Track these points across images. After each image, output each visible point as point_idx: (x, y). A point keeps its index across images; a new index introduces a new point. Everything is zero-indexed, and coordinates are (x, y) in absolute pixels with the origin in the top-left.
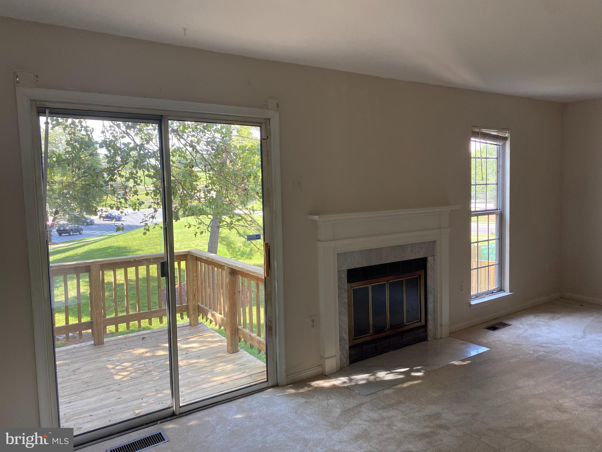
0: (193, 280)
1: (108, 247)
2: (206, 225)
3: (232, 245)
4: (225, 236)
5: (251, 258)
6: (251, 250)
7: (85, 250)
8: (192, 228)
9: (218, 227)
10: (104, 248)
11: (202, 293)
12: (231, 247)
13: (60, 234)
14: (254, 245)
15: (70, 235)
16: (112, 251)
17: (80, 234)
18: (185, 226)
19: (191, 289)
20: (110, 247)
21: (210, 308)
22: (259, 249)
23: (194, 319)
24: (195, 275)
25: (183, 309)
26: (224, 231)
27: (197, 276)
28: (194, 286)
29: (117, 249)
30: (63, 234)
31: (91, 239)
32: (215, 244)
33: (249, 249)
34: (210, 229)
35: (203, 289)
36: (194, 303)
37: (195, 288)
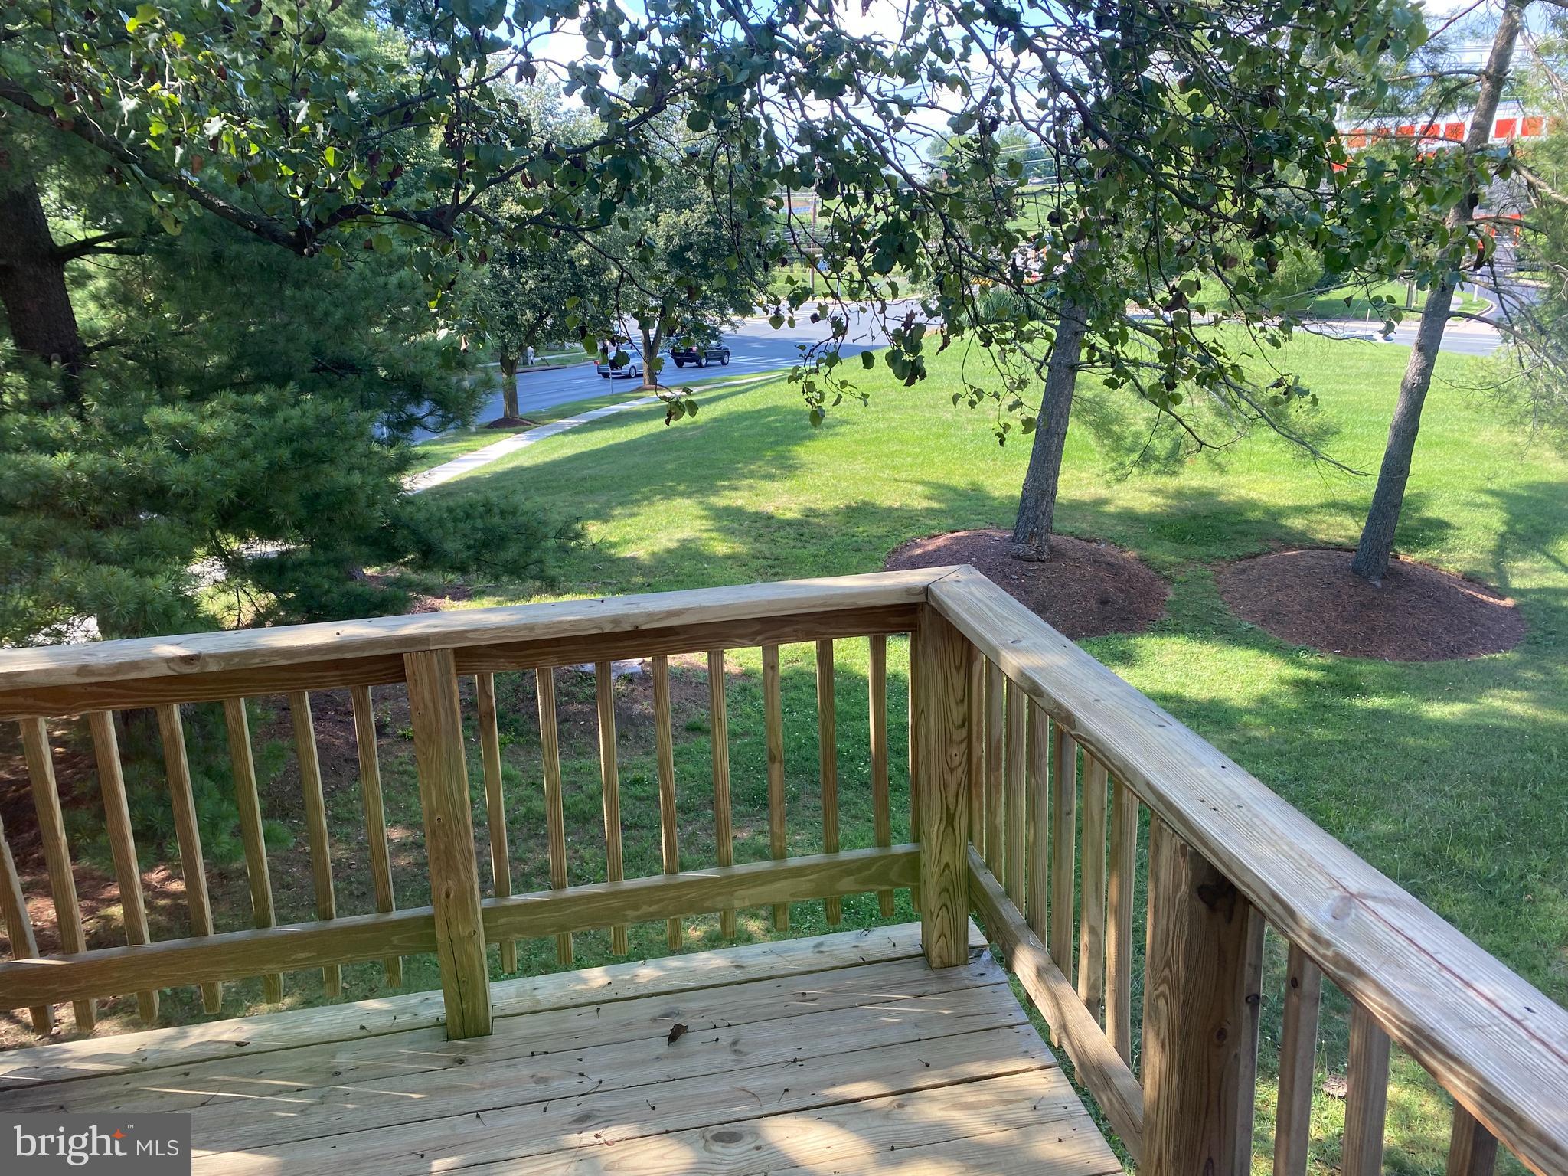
0: (948, 741)
1: (768, 409)
2: (1033, 360)
3: (1115, 428)
4: (1096, 396)
5: (1174, 473)
6: (1177, 446)
7: (715, 414)
8: (987, 404)
9: (1074, 368)
10: (759, 411)
11: (991, 811)
12: (1110, 431)
13: (680, 364)
14: (1189, 429)
15: (700, 366)
16: (776, 421)
17: (723, 363)
18: (956, 398)
19: (936, 785)
20: (773, 410)
21: (1031, 925)
22: (1202, 443)
23: (942, 934)
24: (957, 713)
25: (893, 875)
26: (1091, 381)
27: (967, 720)
28: (952, 770)
29: (790, 417)
30: (686, 364)
31: (745, 379)
32: (1058, 423)
33: (1168, 444)
34: (1045, 371)
35: (998, 792)
36: (945, 859)
37: (953, 780)
